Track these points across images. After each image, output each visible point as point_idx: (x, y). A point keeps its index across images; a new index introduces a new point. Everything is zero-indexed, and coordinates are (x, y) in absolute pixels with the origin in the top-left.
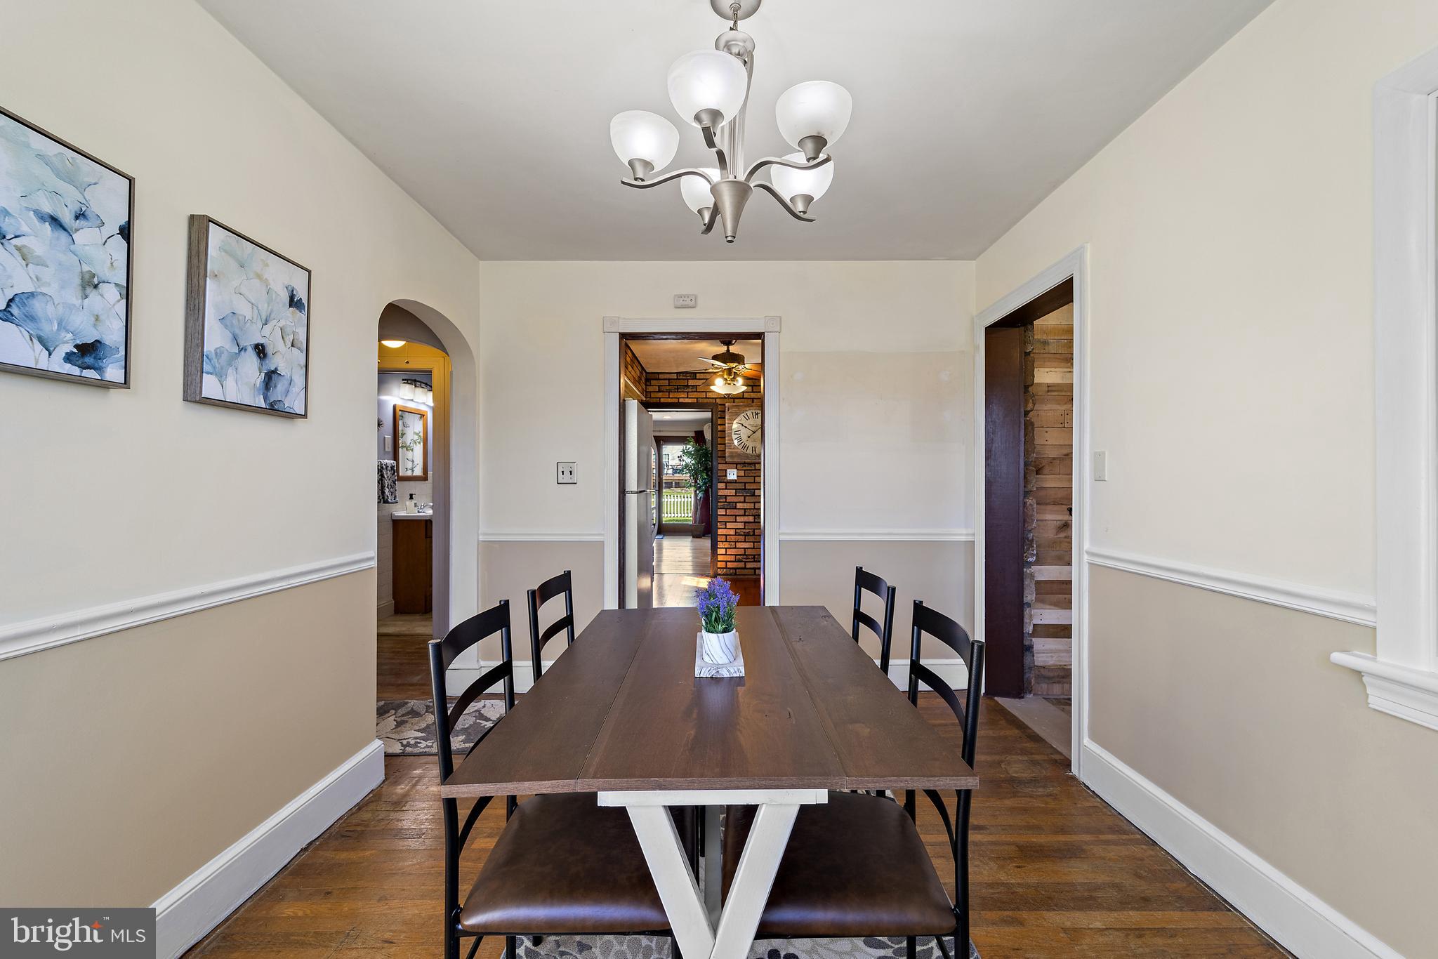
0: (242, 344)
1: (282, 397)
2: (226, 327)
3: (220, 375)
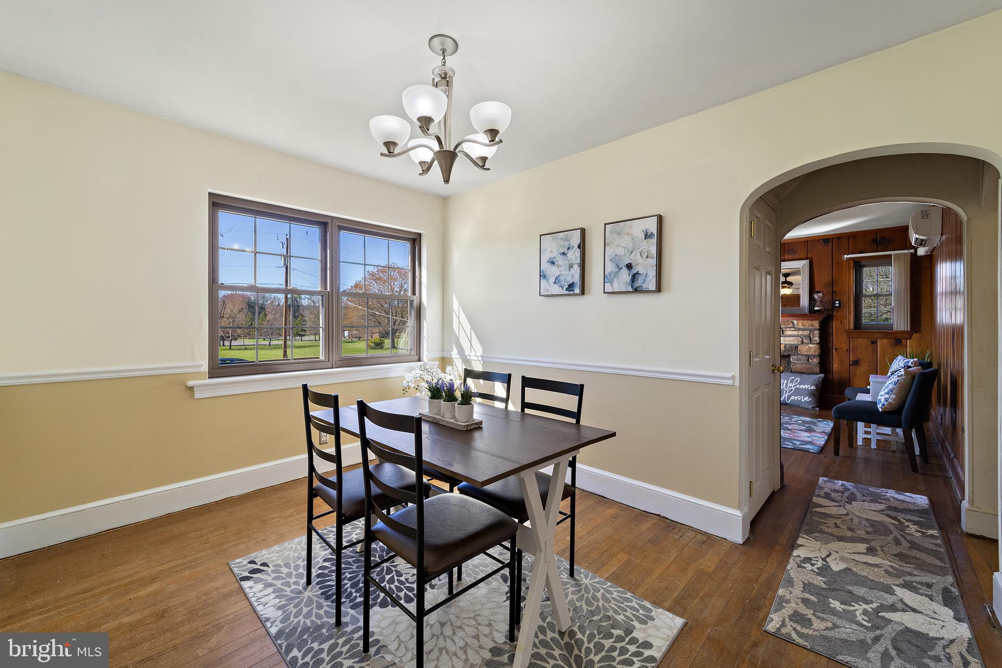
0: (620, 267)
1: (641, 284)
2: (613, 262)
3: (611, 282)
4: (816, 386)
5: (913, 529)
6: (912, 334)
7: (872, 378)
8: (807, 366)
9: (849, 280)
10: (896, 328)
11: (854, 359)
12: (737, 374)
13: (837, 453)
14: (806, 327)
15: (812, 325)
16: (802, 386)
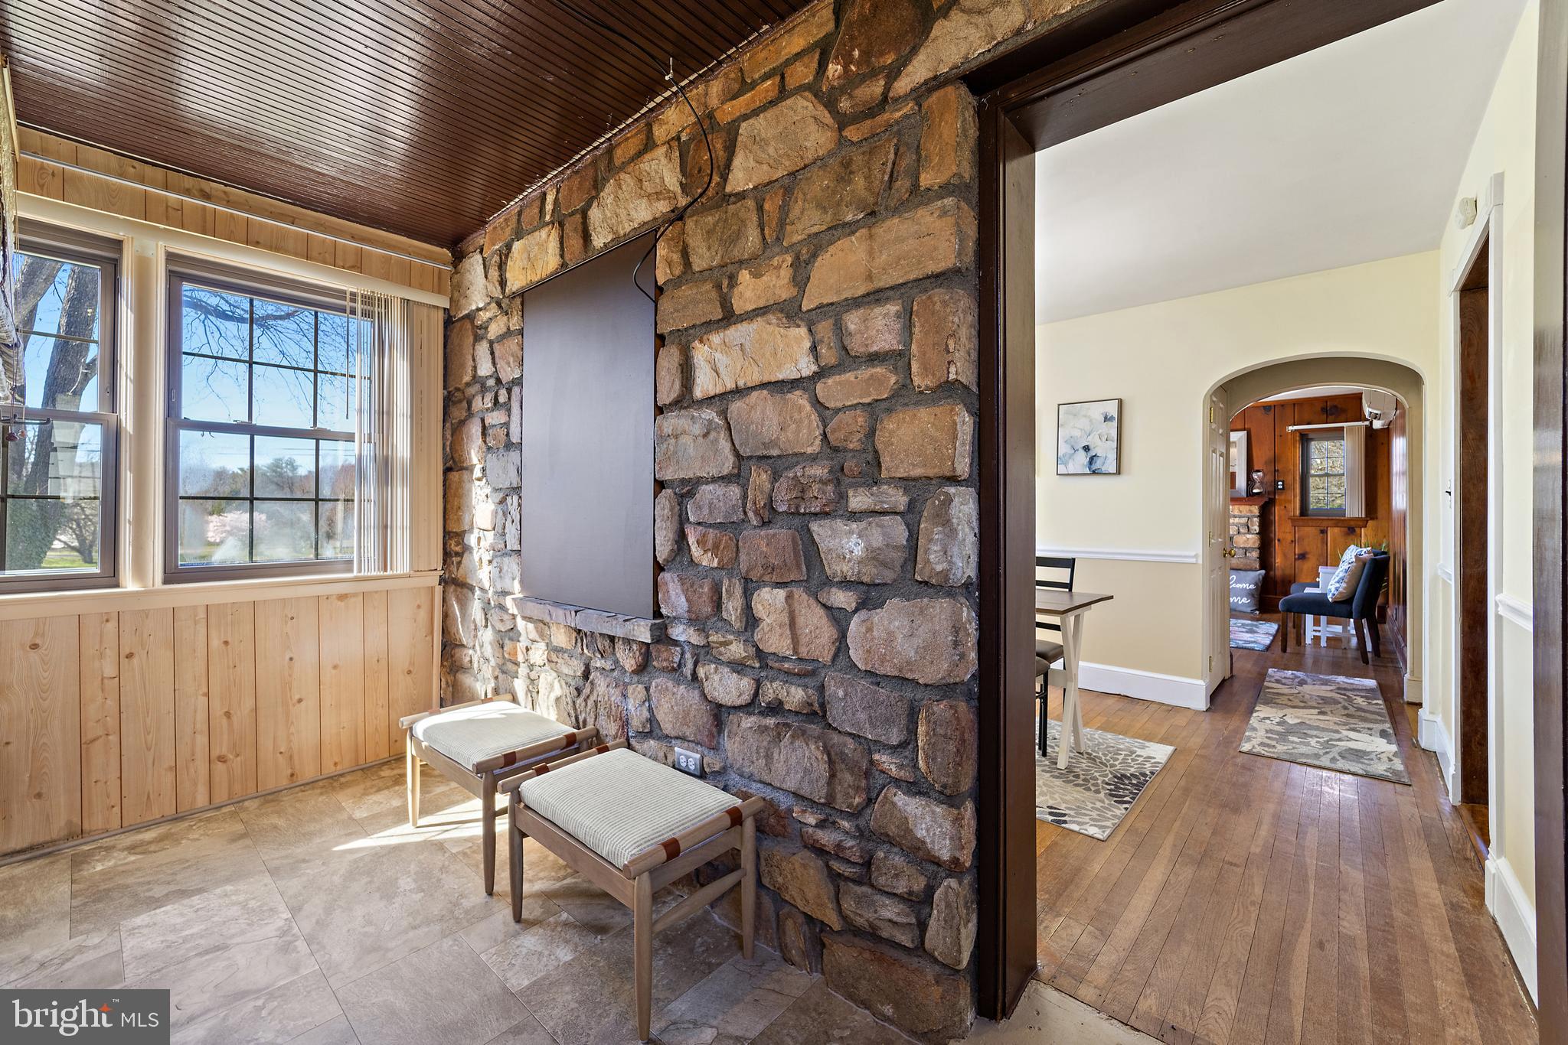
0: (1076, 449)
1: (1100, 467)
2: (1068, 444)
3: (1065, 464)
4: (1256, 584)
5: (1360, 700)
6: (1367, 521)
7: (1321, 569)
8: (1245, 561)
9: (1295, 457)
10: (1349, 514)
11: (1301, 552)
12: (1200, 552)
13: (1284, 650)
14: (1243, 514)
15: (1251, 511)
16: (1238, 586)
